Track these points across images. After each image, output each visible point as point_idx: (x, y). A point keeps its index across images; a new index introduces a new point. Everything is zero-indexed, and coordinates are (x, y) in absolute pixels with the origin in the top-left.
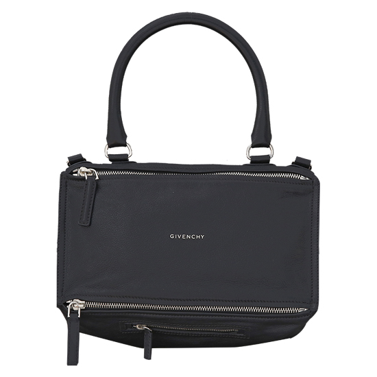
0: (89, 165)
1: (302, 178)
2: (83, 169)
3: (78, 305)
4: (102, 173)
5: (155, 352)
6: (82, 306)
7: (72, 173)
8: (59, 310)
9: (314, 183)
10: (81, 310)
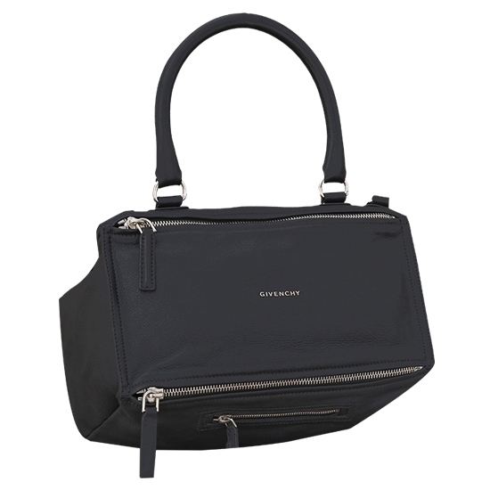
2: (132, 220)
3: (155, 394)
6: (161, 395)
7: (117, 225)
9: (402, 223)
10: (160, 401)
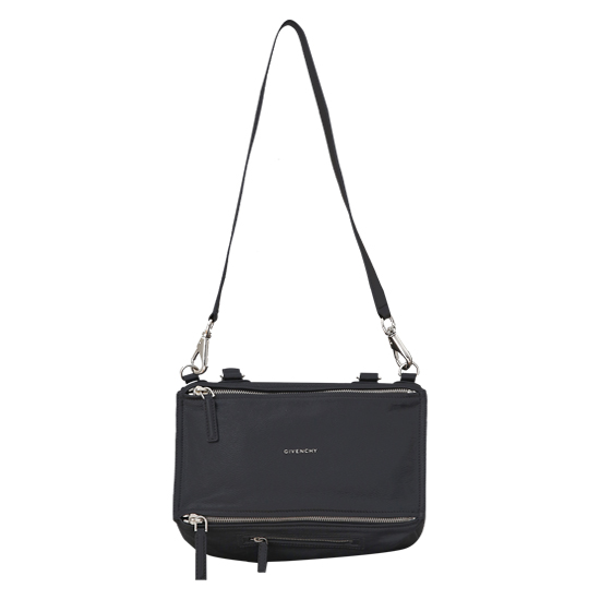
0: (204, 383)
1: (409, 392)
2: (199, 388)
3: (194, 519)
4: (220, 392)
5: (270, 565)
7: (188, 392)
8: (175, 524)
9: (421, 396)
